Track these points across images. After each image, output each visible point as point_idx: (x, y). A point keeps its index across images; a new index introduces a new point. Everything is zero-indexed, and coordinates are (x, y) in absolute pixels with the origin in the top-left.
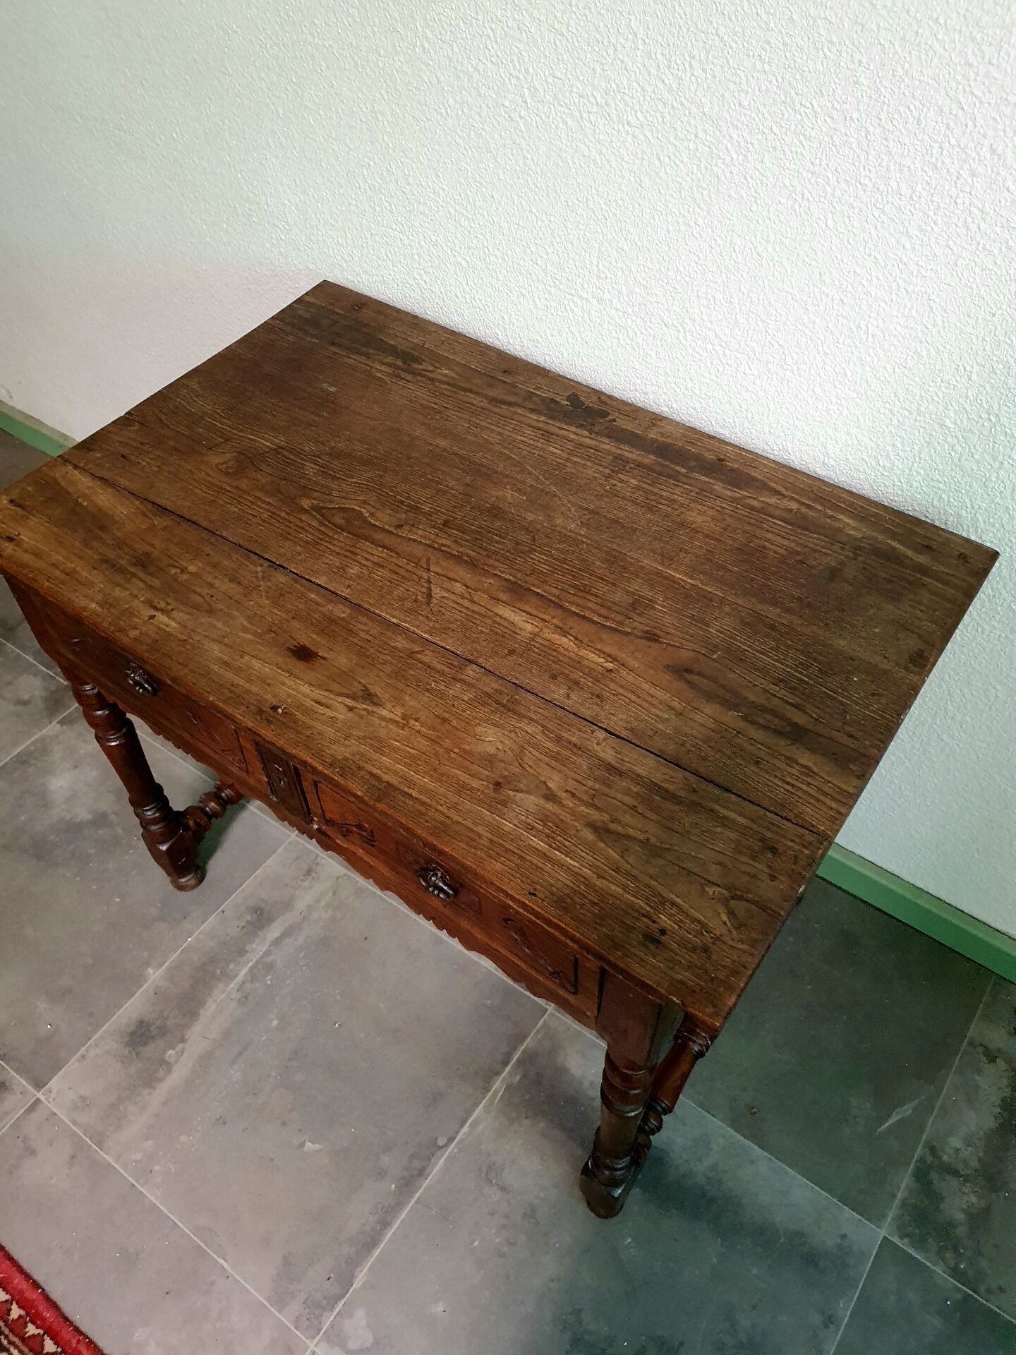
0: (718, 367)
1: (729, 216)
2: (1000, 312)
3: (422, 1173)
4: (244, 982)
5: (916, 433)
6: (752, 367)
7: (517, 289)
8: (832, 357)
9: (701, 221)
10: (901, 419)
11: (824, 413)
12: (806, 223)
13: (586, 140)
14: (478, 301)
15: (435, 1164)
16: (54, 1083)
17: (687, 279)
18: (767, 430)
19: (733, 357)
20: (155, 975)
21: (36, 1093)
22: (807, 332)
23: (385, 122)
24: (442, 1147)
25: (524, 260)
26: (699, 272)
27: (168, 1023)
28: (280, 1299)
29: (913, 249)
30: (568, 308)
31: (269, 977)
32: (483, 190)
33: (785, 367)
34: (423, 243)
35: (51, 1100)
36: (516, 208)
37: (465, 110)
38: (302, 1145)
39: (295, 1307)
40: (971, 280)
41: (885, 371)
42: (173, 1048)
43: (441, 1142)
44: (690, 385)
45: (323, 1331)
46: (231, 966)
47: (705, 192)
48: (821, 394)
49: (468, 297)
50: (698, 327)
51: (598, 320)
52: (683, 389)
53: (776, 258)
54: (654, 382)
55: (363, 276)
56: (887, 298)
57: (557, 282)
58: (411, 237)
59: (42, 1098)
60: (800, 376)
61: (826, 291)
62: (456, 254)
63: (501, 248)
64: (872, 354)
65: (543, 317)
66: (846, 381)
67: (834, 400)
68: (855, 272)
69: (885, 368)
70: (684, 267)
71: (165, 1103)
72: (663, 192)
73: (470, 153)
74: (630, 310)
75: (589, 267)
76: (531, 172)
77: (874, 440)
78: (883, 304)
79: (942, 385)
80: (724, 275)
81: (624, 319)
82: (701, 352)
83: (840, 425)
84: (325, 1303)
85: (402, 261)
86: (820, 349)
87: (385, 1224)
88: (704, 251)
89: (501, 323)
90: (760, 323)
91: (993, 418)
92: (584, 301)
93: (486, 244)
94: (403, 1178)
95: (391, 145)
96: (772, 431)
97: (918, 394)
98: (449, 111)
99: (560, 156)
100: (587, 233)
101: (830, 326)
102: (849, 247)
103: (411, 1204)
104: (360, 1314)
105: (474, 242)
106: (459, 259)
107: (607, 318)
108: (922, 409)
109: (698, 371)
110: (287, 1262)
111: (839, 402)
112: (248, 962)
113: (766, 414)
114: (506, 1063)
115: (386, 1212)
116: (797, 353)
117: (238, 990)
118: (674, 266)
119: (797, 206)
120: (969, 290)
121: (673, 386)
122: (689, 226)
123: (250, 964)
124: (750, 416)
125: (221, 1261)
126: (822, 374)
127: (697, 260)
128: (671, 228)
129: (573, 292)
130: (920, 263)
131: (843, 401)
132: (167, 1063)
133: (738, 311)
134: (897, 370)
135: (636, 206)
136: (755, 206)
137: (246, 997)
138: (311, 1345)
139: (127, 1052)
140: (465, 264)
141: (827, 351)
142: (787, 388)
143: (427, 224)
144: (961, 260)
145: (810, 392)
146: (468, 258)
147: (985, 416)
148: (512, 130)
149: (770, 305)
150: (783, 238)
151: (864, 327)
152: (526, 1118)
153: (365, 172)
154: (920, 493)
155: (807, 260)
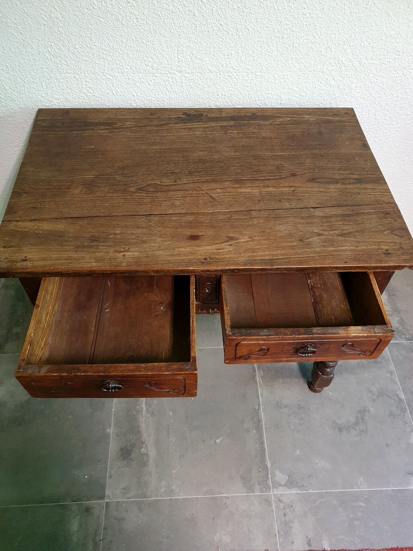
0: (235, 81)
1: (234, 17)
2: (340, 22)
3: (259, 421)
4: (147, 409)
5: (313, 78)
6: (249, 77)
7: (139, 80)
8: (280, 61)
9: (222, 23)
10: (307, 75)
11: (279, 84)
12: (266, 10)
13: (167, 2)
14: (120, 92)
15: (261, 416)
16: (108, 493)
17: (219, 49)
18: (257, 99)
19: (241, 75)
20: (111, 431)
21: (103, 501)
22: (270, 54)
23: (59, 22)
24: (259, 409)
25: (142, 66)
26: (224, 45)
27: (132, 442)
28: (250, 489)
29: (308, 8)
30: (165, 80)
31: (155, 401)
32: (117, 40)
33: (262, 71)
34: (87, 75)
35: (112, 499)
36: (135, 44)
37: (103, 4)
38: (216, 442)
39: (257, 487)
40: (329, 13)
41: (301, 59)
42: (142, 448)
43: (257, 408)
44: (224, 93)
45: (271, 487)
46: (138, 407)
47: (223, 10)
48: (277, 77)
49: (114, 92)
50: (225, 68)
51: (180, 80)
52: (221, 96)
53: (255, 29)
54: (208, 98)
55: (55, 101)
56: (299, 30)
57: (159, 70)
58: (80, 74)
59: (108, 500)
60: (268, 73)
61: (276, 35)
62: (106, 74)
63: (129, 64)
64: (295, 54)
65: (154, 88)
66: (287, 68)
67: (282, 78)
68: (287, 24)
69: (300, 58)
70: (217, 45)
71: (157, 466)
72: (204, 15)
73: (108, 24)
74: (194, 71)
75: (174, 59)
76: (141, 25)
77: (298, 87)
78: (298, 33)
79: (322, 57)
80: (234, 43)
81: (192, 76)
82: (227, 78)
83: (286, 86)
84: (265, 479)
85: (76, 87)
86: (275, 59)
87: (262, 443)
88: (225, 35)
89: (132, 98)
90: (251, 58)
91: (340, 62)
92: (173, 75)
93: (121, 65)
94: (255, 427)
95: (63, 32)
96: (259, 99)
97: (313, 63)
98: (95, 7)
99: (154, 13)
100: (171, 44)
101: (279, 49)
102: (284, 14)
103: (264, 432)
104: (277, 473)
105: (115, 66)
106: (108, 76)
107: (184, 78)
108: (315, 69)
109: (227, 86)
110: (243, 478)
111: (284, 78)
112: (143, 402)
113: (256, 93)
114: (255, 371)
115: (259, 440)
116: (267, 64)
117: (148, 413)
118: (213, 46)
119: (262, 4)
120: (329, 17)
121: (216, 96)
122: (218, 26)
123: (144, 402)
124: (250, 97)
125: (222, 495)
126: (277, 69)
127: (222, 40)
128: (210, 30)
129: (167, 72)
130: (311, 13)
131: (286, 77)
132: (145, 454)
133: (241, 55)
134: (305, 57)
135: (193, 25)
136: (245, 10)
137: (153, 413)
138: (271, 493)
139: (126, 462)
140: (111, 77)
141: (278, 59)
142: (263, 80)
143: (88, 65)
144: (325, 7)
145: (273, 78)
146: (113, 74)
147: (337, 63)
148: (129, 8)
149: (255, 48)
150: (257, 20)
151: (292, 45)
152: (275, 382)
153: (50, 50)
154: (316, 101)
155: (267, 25)
